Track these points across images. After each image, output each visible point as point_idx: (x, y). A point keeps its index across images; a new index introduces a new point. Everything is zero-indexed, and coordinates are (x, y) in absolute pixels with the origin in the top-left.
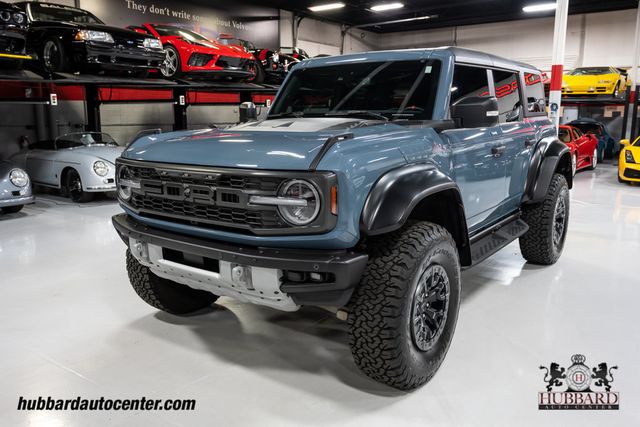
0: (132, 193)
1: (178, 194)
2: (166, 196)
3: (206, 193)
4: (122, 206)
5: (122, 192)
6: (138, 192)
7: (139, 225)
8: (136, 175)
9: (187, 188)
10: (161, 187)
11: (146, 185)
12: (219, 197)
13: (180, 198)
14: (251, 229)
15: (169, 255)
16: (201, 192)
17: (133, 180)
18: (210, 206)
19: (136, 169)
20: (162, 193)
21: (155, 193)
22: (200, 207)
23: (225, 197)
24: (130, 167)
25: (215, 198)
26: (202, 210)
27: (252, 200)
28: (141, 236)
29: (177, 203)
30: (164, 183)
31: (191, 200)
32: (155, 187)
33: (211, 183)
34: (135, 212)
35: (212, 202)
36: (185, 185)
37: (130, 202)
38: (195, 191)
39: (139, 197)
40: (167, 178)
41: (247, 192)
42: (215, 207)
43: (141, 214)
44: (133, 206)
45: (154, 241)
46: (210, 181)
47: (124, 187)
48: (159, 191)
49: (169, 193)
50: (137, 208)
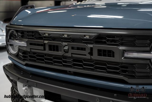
0: (19, 50)
1: (57, 50)
2: (47, 51)
4: (10, 58)
5: (10, 48)
6: (25, 49)
7: (25, 73)
8: (22, 37)
9: (66, 46)
10: (44, 45)
11: (31, 44)
16: (78, 49)
17: (20, 40)
18: (85, 60)
19: (23, 32)
20: (45, 50)
21: (39, 50)
22: (76, 60)
23: (101, 52)
24: (17, 31)
25: (91, 53)
26: (78, 62)
27: (126, 55)
28: (28, 81)
29: (56, 57)
30: (46, 42)
31: (69, 55)
32: (38, 45)
33: (88, 41)
34: (21, 64)
35: (88, 57)
36: (64, 44)
37: (17, 56)
38: (73, 48)
39: (24, 52)
40: (51, 38)
41: (121, 48)
43: (26, 65)
44: (20, 59)
45: (38, 86)
46: (87, 40)
47: (11, 45)
48: (42, 48)
49: (50, 49)
50: (24, 60)
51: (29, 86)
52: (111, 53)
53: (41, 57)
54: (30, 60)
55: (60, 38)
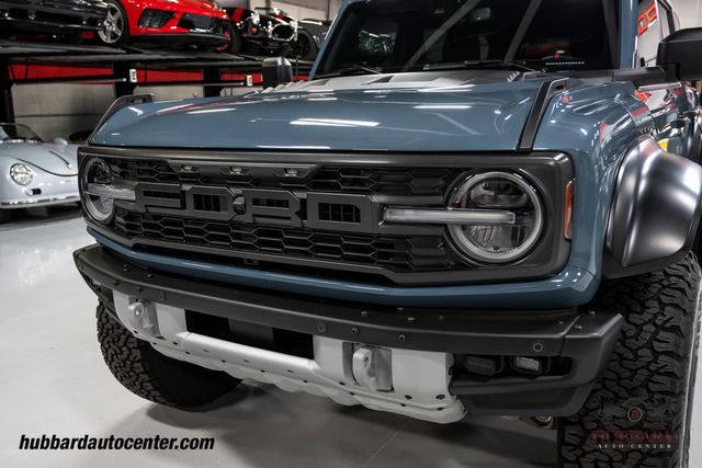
0: (116, 209)
1: (217, 209)
2: (191, 212)
3: (284, 203)
4: (91, 231)
5: (91, 206)
6: (131, 207)
7: (134, 269)
8: (123, 175)
9: (237, 196)
10: (182, 195)
11: (147, 194)
12: (313, 211)
13: (224, 215)
14: (389, 274)
15: (197, 323)
16: (270, 203)
17: (118, 185)
18: (289, 231)
19: (124, 164)
20: (184, 207)
22: (264, 231)
23: (326, 211)
24: (109, 161)
25: (303, 214)
26: (269, 236)
27: (388, 216)
28: (142, 289)
29: (214, 225)
30: (187, 187)
31: (246, 218)
32: (167, 195)
33: (294, 184)
34: (123, 246)
35: (296, 222)
36: (234, 191)
37: (111, 224)
38: (256, 202)
39: (130, 216)
40: (198, 176)
41: (377, 199)
42: (301, 231)
43: (136, 248)
44: (119, 232)
45: (168, 300)
46: (290, 180)
47: (95, 198)
48: (177, 202)
50: (129, 236)
51: (146, 302)
52: (351, 213)
53: (174, 227)
54: (147, 235)
55: (223, 178)
